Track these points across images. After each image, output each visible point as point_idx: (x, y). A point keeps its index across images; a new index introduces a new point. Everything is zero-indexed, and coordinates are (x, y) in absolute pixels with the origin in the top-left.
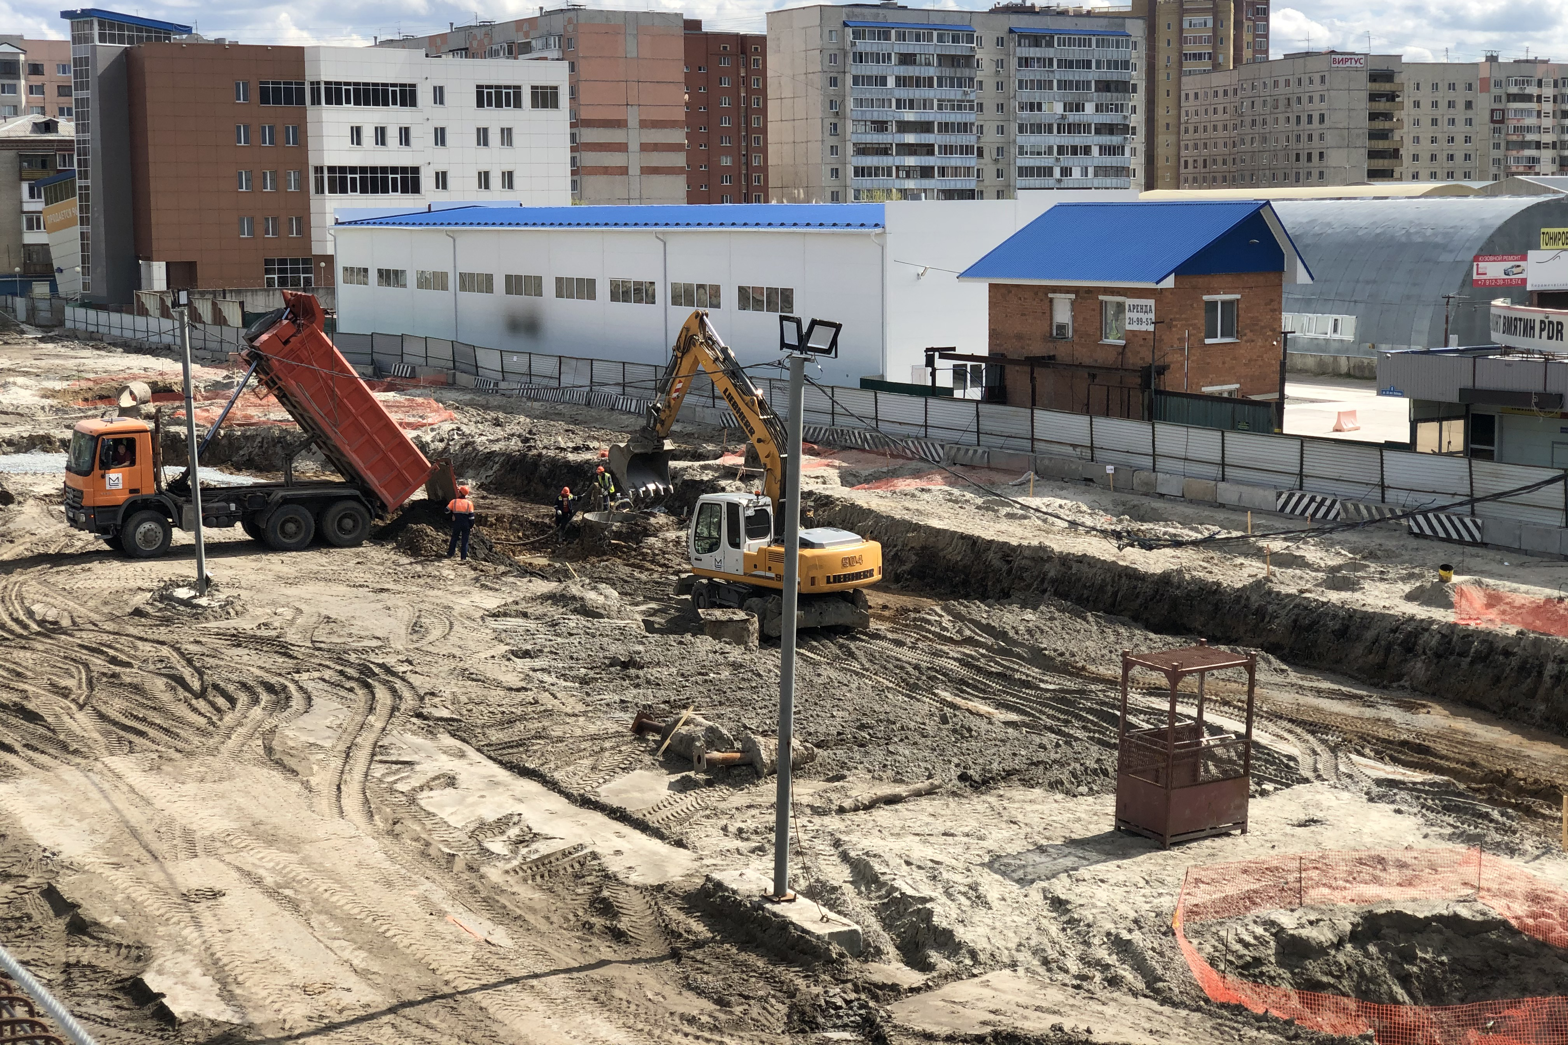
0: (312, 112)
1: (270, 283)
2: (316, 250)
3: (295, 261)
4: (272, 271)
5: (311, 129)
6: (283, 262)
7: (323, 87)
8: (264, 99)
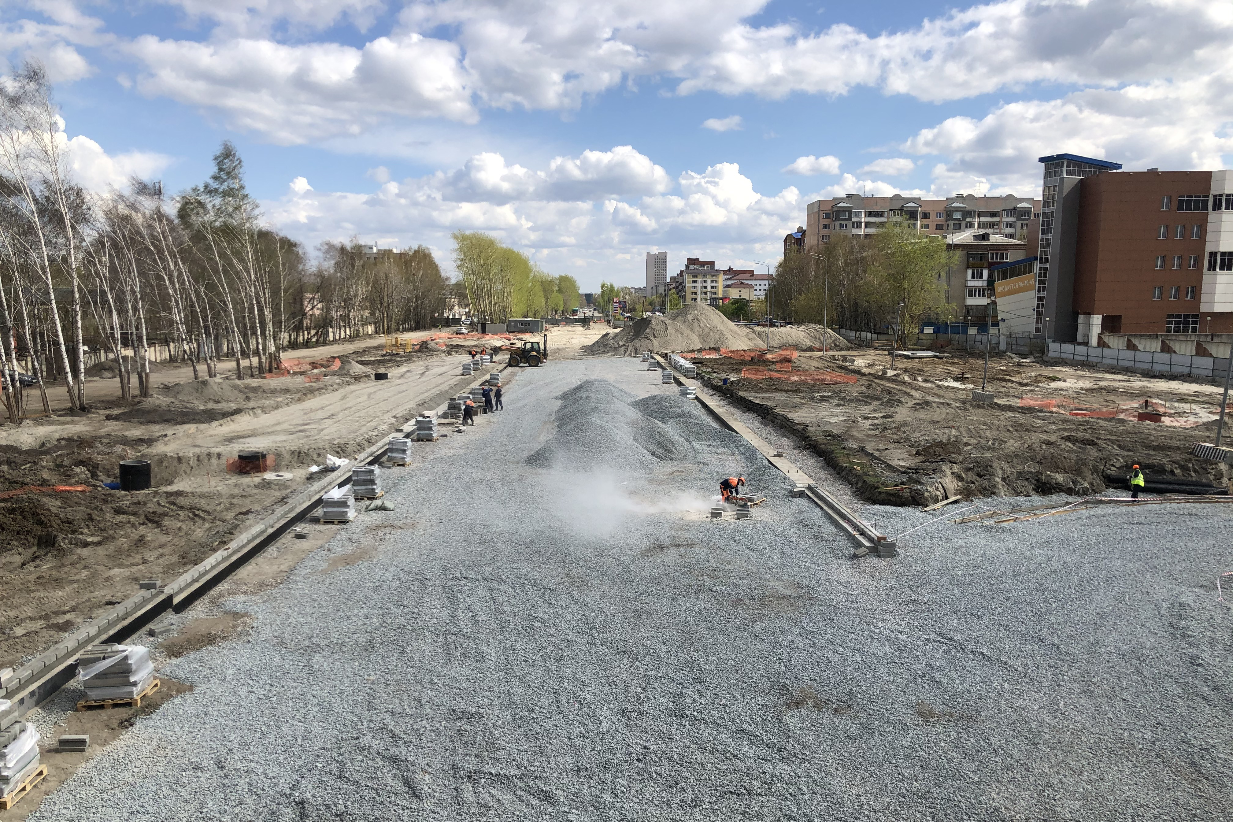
0: (1212, 216)
1: (1169, 330)
2: (1204, 308)
3: (1187, 316)
4: (1170, 323)
5: (1210, 227)
6: (1178, 316)
7: (1224, 198)
8: (1180, 208)
